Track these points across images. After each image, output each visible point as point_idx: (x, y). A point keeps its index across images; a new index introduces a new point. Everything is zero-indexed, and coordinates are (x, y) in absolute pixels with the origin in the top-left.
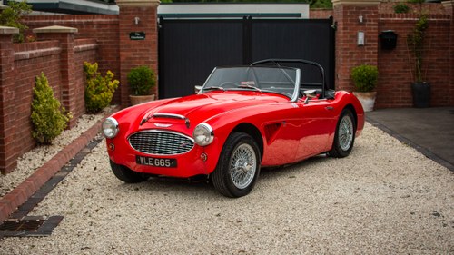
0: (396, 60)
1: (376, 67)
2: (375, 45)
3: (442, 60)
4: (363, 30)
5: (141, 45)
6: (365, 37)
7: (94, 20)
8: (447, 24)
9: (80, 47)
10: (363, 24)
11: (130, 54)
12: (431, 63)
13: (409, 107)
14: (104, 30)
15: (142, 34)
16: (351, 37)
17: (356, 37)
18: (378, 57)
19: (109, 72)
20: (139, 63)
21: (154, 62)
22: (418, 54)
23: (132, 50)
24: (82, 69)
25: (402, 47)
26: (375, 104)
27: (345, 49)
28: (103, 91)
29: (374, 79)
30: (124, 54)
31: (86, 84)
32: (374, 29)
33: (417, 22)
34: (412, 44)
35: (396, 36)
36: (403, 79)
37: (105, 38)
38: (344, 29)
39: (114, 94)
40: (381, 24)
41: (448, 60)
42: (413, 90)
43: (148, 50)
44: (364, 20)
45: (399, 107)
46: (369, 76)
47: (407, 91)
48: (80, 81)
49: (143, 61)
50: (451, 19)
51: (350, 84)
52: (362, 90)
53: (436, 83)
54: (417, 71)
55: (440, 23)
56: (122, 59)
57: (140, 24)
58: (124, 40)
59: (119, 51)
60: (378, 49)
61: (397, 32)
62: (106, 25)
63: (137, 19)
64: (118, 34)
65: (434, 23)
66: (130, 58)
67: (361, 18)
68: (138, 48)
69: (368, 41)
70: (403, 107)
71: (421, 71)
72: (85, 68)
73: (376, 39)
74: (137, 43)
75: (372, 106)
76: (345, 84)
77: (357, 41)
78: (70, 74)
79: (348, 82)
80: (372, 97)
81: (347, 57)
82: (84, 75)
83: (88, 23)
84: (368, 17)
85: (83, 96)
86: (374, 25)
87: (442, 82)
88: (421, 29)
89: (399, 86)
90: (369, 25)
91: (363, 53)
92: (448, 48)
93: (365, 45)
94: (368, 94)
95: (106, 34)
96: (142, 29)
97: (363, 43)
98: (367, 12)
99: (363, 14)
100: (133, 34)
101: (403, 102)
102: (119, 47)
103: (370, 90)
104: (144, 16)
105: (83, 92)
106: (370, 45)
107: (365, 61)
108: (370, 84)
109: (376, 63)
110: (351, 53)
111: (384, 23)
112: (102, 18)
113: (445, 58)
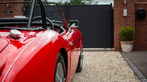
1: (134, 28)
2: (133, 17)
4: (127, 8)
6: (128, 12)
10: (126, 5)
16: (120, 12)
17: (123, 12)
18: (135, 23)
26: (133, 48)
27: (117, 19)
29: (132, 34)
32: (133, 7)
35: (145, 11)
40: (136, 5)
44: (126, 3)
46: (129, 32)
51: (120, 37)
52: (125, 40)
60: (135, 19)
61: (146, 9)
69: (130, 14)
73: (134, 13)
74: (8, 16)
75: (131, 49)
76: (117, 38)
77: (123, 14)
79: (118, 36)
80: (131, 44)
81: (118, 23)
86: (133, 5)
90: (129, 5)
91: (127, 21)
93: (128, 16)
94: (128, 42)
96: (11, 10)
97: (126, 15)
103: (130, 40)
106: (131, 16)
107: (128, 25)
108: (129, 37)
109: (134, 26)
110: (120, 21)
111: (138, 5)
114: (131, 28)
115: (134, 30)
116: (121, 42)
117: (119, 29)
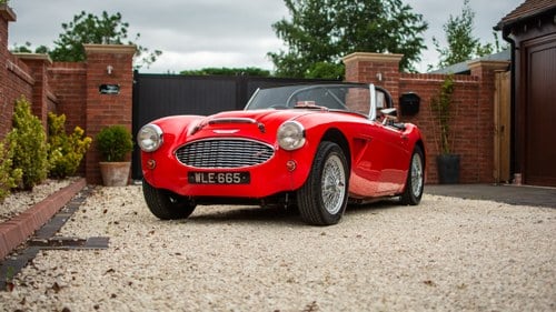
3: (471, 129)
5: (112, 101)
7: (55, 69)
8: (475, 87)
11: (100, 112)
12: (459, 133)
13: (434, 184)
14: (66, 82)
15: (115, 87)
19: (78, 128)
20: (111, 123)
21: (128, 123)
22: (443, 122)
23: (101, 107)
25: (426, 113)
30: (92, 112)
32: (395, 90)
33: (443, 84)
34: (437, 110)
35: (419, 99)
37: (68, 92)
40: (401, 85)
41: (477, 129)
42: (439, 163)
43: (122, 107)
44: (382, 78)
49: (115, 120)
50: (480, 82)
53: (465, 156)
54: (444, 142)
55: (467, 86)
56: (89, 117)
57: (113, 75)
58: (93, 93)
59: (84, 108)
62: (69, 75)
63: (110, 68)
64: (85, 87)
66: (99, 117)
67: (380, 76)
68: (109, 104)
71: (448, 141)
73: (397, 102)
74: (109, 97)
84: (388, 75)
86: (394, 85)
87: (471, 155)
88: (447, 91)
90: (389, 84)
92: (476, 116)
95: (69, 87)
96: (117, 81)
98: (387, 70)
99: (382, 71)
100: (104, 87)
102: (85, 102)
104: (118, 64)
111: (405, 84)
112: (65, 66)
113: (474, 127)
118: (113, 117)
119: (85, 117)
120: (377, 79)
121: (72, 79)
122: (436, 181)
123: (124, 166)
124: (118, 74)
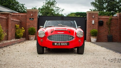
0: (103, 29)
1: (97, 30)
2: (97, 24)
3: (116, 29)
4: (94, 20)
5: (32, 22)
6: (94, 22)
7: (20, 15)
8: (117, 19)
9: (14, 20)
10: (94, 18)
11: (29, 24)
12: (113, 30)
13: (106, 42)
14: (23, 17)
15: (33, 19)
16: (90, 21)
17: (92, 22)
18: (98, 27)
19: (22, 28)
20: (32, 26)
21: (36, 26)
22: (109, 27)
23: (30, 23)
24: (15, 26)
25: (105, 25)
26: (97, 40)
27: (89, 25)
28: (20, 33)
29: (96, 33)
30: (28, 24)
31: (16, 31)
32: (97, 20)
33: (109, 18)
34: (107, 24)
35: (103, 22)
36: (105, 34)
37: (23, 20)
38: (89, 19)
39: (23, 34)
40: (99, 18)
42: (108, 37)
43: (34, 23)
44: (94, 17)
45: (104, 42)
47: (106, 37)
48: (13, 29)
49: (33, 26)
50: (118, 18)
51: (90, 35)
52: (93, 36)
53: (114, 35)
54: (109, 32)
55: (115, 19)
56: (27, 25)
57: (32, 16)
58: (28, 20)
59: (26, 23)
60: (98, 25)
61: (103, 21)
62: (23, 16)
63: (32, 15)
64: (26, 19)
65: (114, 19)
67: (93, 16)
68: (31, 22)
69: (95, 23)
70: (105, 42)
71: (110, 32)
72: (16, 26)
73: (98, 22)
74: (31, 21)
75: (96, 41)
76: (89, 35)
77: (92, 23)
78: (9, 25)
79: (89, 34)
80: (96, 38)
81: (90, 27)
82: (15, 28)
83: (18, 15)
84: (95, 16)
85: (15, 34)
86: (97, 18)
87: (116, 35)
88: (110, 20)
89: (104, 36)
91: (94, 26)
92: (118, 26)
93: (94, 24)
94: (95, 37)
95: (23, 18)
96: (33, 17)
97: (94, 23)
100: (30, 19)
101: (105, 40)
102: (26, 22)
103: (95, 36)
104: (34, 14)
105: (15, 32)
107: (94, 28)
108: (95, 34)
109: (97, 29)
110: (91, 26)
111: (100, 18)
112: (23, 14)
113: (117, 28)
114: (96, 30)
115: (97, 31)
116: (91, 37)
117: (90, 30)
118: (32, 25)
119: (26, 25)
120: (93, 17)
121: (24, 17)
122: (107, 41)
123: (34, 36)
124: (34, 16)
